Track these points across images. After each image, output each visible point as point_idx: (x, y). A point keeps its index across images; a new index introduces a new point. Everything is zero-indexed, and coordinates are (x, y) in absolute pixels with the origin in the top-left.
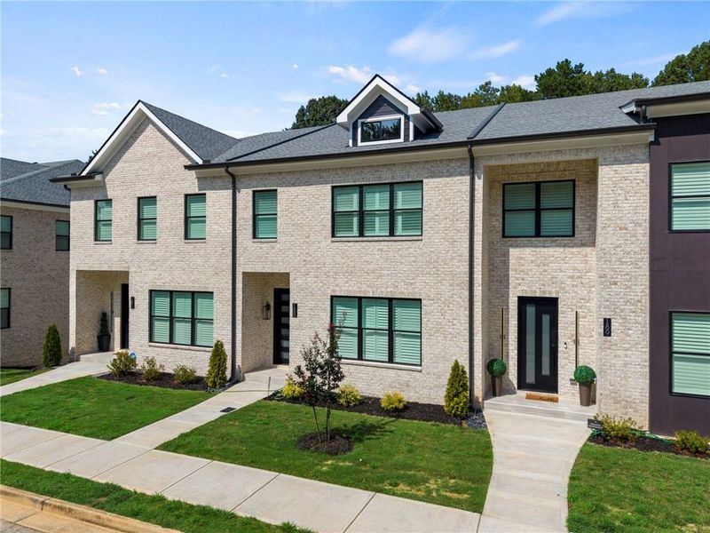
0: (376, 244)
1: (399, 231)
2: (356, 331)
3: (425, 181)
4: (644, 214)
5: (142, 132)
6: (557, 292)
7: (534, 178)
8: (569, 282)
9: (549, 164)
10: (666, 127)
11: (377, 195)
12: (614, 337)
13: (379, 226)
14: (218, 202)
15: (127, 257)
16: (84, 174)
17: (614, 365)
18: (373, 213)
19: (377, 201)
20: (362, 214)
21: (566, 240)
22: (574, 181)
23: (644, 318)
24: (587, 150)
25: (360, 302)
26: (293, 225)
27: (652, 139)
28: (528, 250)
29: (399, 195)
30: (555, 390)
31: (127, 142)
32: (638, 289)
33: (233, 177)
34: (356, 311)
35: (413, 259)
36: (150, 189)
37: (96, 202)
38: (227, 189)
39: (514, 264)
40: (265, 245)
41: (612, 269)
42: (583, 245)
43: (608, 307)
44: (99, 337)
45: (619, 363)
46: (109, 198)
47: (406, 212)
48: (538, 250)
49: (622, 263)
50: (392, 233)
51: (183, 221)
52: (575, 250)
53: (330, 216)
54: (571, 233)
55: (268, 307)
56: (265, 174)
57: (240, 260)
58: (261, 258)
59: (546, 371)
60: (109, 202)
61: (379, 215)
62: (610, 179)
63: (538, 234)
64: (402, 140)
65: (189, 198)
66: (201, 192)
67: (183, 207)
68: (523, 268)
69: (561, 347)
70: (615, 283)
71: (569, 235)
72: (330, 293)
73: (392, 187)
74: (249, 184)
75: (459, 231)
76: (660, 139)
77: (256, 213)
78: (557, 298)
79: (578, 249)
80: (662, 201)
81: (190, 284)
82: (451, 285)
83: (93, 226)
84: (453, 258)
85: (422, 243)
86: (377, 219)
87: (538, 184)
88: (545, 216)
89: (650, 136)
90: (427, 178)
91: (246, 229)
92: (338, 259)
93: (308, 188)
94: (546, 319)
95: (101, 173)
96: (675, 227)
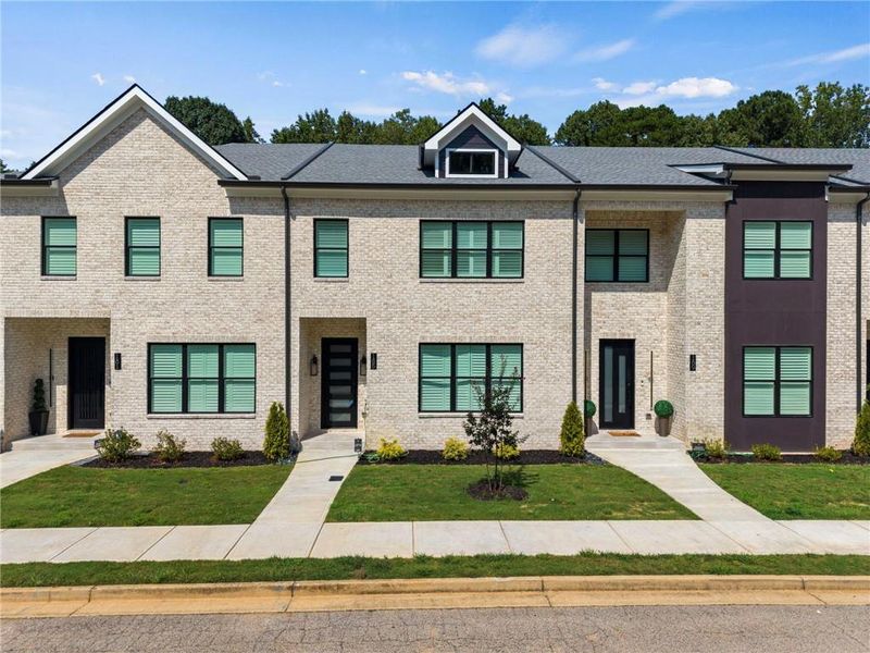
0: (473, 286)
1: (496, 272)
2: (448, 381)
3: (527, 221)
4: (721, 263)
5: (132, 127)
6: (635, 334)
7: (614, 225)
8: (645, 324)
9: (628, 213)
10: (745, 189)
11: (472, 233)
12: (699, 371)
13: (474, 266)
14: (263, 229)
15: (107, 298)
16: (29, 177)
17: (697, 396)
18: (467, 252)
19: (472, 240)
20: (454, 252)
21: (641, 285)
22: (648, 230)
23: (720, 353)
24: (678, 203)
25: (453, 349)
26: (370, 262)
27: (731, 198)
28: (609, 295)
29: (497, 234)
30: (631, 425)
31: (105, 139)
32: (717, 328)
33: (287, 199)
34: (449, 359)
35: (515, 302)
36: (148, 206)
37: (43, 218)
38: (276, 214)
39: (596, 308)
40: (332, 285)
41: (697, 311)
42: (656, 290)
43: (693, 344)
44: (31, 415)
45: (701, 393)
46: (71, 214)
47: (504, 253)
48: (618, 294)
49: (705, 306)
50: (489, 275)
51: (205, 252)
52: (649, 294)
53: (418, 254)
54: (644, 279)
55: (314, 360)
56: (332, 199)
57: (296, 303)
58: (326, 300)
59: (622, 408)
60: (71, 221)
61: (473, 255)
62: (695, 231)
63: (616, 279)
64: (496, 175)
65: (214, 222)
66: (235, 216)
67: (205, 234)
68: (604, 311)
69: (638, 386)
70: (699, 324)
71: (643, 280)
72: (419, 340)
73: (490, 225)
74: (309, 211)
75: (561, 274)
76: (737, 200)
77: (318, 246)
78: (634, 340)
79: (653, 294)
80: (736, 253)
81: (220, 334)
82: (554, 328)
83: (39, 253)
84: (556, 301)
85: (524, 285)
86: (471, 259)
87: (617, 232)
88: (623, 262)
89: (729, 196)
90: (530, 218)
91: (304, 265)
92: (429, 302)
93: (389, 220)
94: (622, 360)
95: (57, 178)
96: (746, 275)
